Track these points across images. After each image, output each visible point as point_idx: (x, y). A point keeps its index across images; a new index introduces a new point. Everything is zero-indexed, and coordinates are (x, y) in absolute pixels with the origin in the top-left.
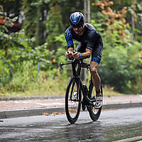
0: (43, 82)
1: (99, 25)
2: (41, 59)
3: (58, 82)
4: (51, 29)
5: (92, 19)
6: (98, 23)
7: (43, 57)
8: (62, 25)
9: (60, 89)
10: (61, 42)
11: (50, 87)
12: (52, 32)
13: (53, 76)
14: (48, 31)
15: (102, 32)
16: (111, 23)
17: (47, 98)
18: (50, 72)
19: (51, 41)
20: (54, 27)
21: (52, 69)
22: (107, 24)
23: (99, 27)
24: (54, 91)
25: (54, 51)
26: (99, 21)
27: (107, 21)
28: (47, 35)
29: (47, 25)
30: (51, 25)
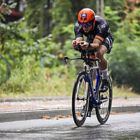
0: (47, 81)
1: (116, 12)
2: (45, 53)
3: (66, 81)
4: (58, 18)
5: (106, 5)
6: (114, 10)
7: (47, 52)
8: (71, 14)
9: (67, 90)
10: (70, 34)
11: (55, 87)
12: (59, 22)
13: (59, 74)
14: (54, 21)
15: (119, 21)
16: (131, 11)
17: (50, 100)
18: (55, 70)
19: (58, 33)
20: (61, 16)
21: (57, 66)
22: (125, 12)
23: (116, 15)
24: (60, 91)
25: (60, 44)
26: (116, 8)
27: (125, 8)
28: (54, 25)
29: (53, 13)
30: (58, 14)
